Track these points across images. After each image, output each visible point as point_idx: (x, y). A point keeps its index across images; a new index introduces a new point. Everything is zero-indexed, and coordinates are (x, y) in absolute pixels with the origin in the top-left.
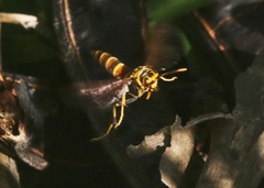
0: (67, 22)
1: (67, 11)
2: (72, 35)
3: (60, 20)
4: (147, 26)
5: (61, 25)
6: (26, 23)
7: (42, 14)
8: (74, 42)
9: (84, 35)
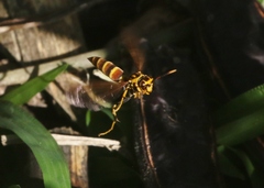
0: (146, 146)
1: (146, 137)
2: (150, 157)
3: (140, 144)
4: (216, 150)
5: (141, 149)
6: (111, 146)
7: (125, 139)
8: (152, 163)
9: (160, 157)
